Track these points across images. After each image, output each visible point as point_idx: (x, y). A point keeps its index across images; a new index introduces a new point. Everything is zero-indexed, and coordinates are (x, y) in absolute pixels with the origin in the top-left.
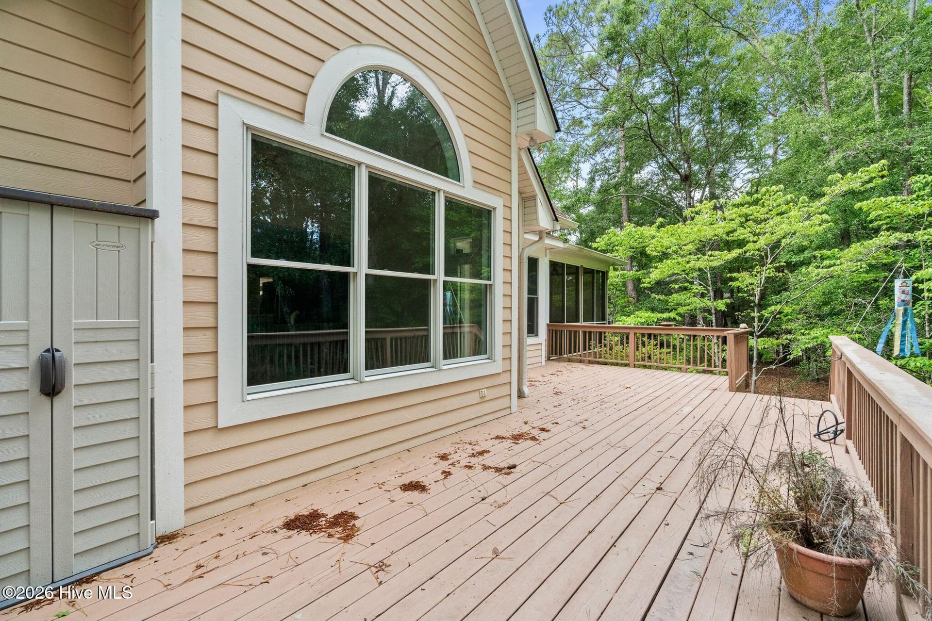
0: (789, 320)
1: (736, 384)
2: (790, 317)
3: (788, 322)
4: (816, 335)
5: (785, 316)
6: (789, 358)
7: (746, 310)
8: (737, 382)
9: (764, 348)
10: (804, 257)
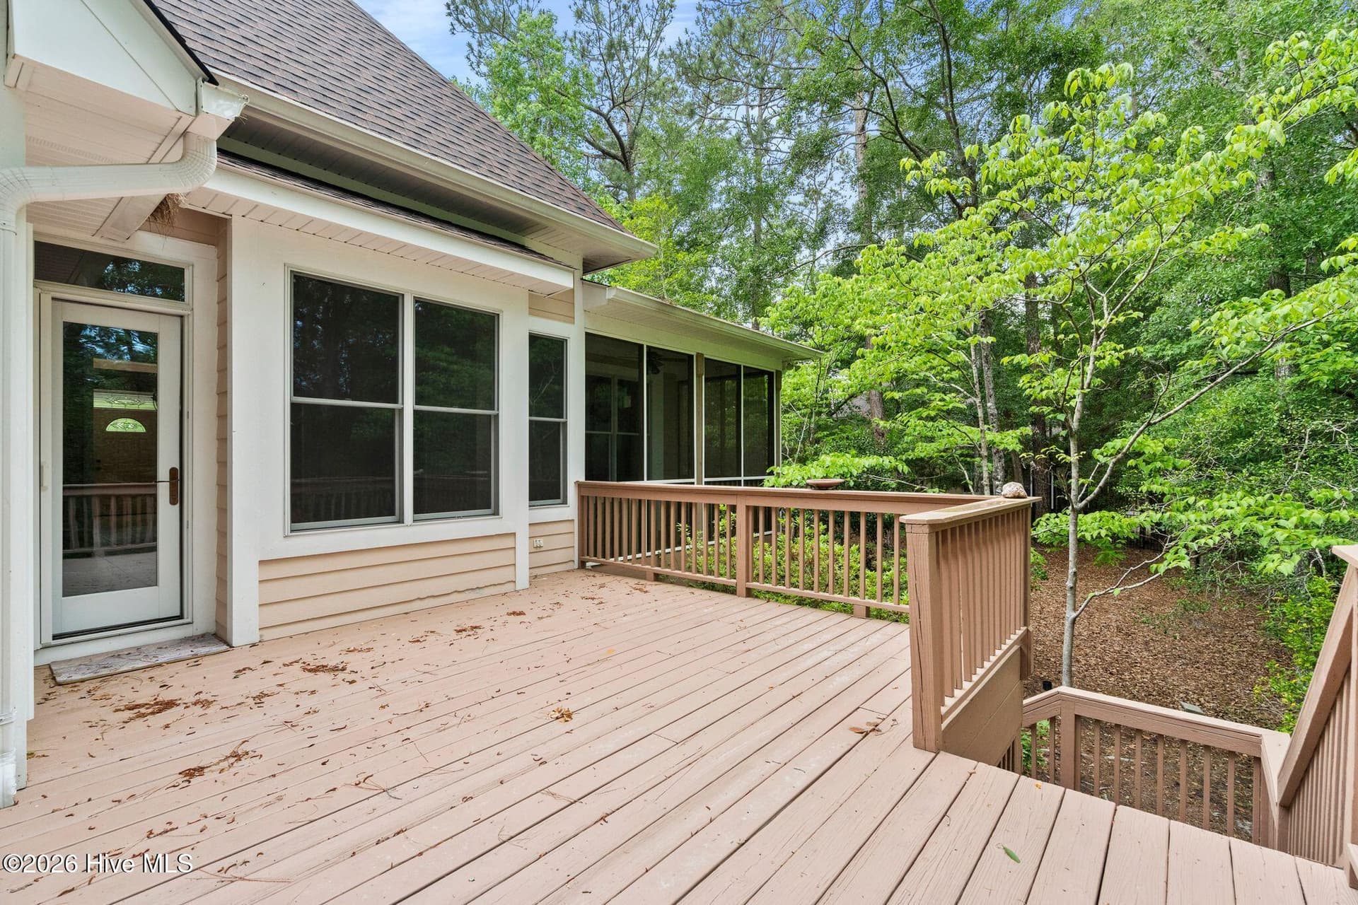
0: (1158, 470)
1: (942, 718)
2: (1158, 464)
3: (1155, 477)
4: (1229, 512)
5: (1148, 463)
6: (1156, 571)
7: (1047, 445)
8: (943, 710)
9: (1099, 536)
10: (1189, 346)
